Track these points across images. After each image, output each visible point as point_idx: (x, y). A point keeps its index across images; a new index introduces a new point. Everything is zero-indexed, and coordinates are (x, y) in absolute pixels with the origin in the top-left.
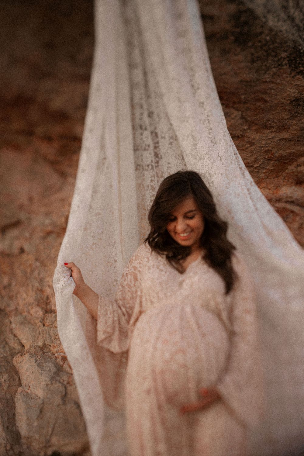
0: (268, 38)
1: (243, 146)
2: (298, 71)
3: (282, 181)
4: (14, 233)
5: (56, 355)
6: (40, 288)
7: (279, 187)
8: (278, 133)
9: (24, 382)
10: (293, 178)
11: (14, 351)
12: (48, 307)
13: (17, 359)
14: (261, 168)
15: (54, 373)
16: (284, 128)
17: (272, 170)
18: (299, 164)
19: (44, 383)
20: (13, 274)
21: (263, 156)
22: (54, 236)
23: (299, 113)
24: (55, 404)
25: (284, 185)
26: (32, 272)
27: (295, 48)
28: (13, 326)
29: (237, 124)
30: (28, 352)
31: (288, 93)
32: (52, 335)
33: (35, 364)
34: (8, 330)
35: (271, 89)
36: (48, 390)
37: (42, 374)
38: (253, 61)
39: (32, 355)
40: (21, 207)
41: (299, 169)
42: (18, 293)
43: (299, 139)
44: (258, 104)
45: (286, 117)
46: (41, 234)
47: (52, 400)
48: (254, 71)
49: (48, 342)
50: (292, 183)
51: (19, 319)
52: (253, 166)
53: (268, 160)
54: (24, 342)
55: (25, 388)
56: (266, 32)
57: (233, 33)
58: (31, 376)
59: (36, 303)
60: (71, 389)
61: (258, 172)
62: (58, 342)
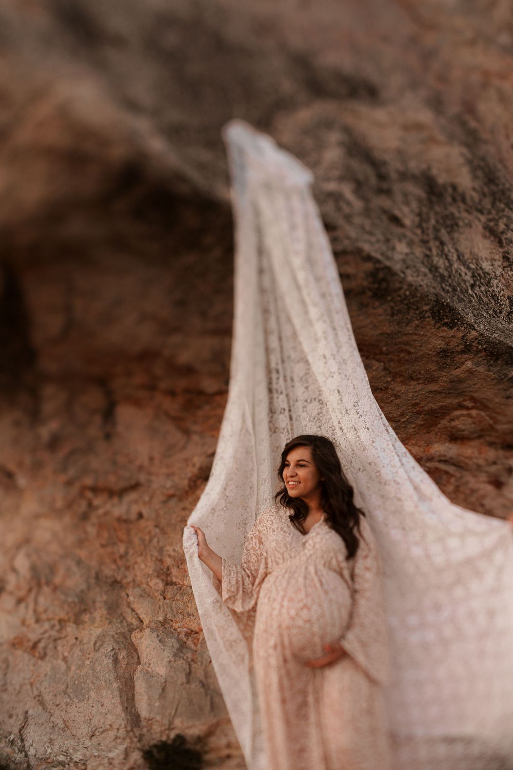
0: (408, 293)
1: (387, 398)
2: (443, 323)
3: (433, 438)
4: (132, 496)
5: (179, 630)
6: (159, 558)
7: (431, 444)
8: (426, 385)
9: (144, 659)
10: (447, 434)
11: (132, 626)
12: (169, 579)
14: (409, 423)
15: (178, 649)
16: (432, 380)
17: (422, 425)
18: (452, 418)
19: (166, 660)
20: (130, 542)
21: (411, 409)
22: (175, 500)
23: (447, 365)
24: (179, 682)
25: (437, 442)
26: (150, 541)
27: (437, 301)
29: (379, 376)
30: (148, 627)
31: (433, 344)
32: (174, 609)
33: (156, 641)
34: (125, 602)
35: (415, 341)
36: (171, 667)
37: (164, 650)
38: (393, 315)
39: (153, 630)
40: (141, 468)
41: (453, 424)
43: (450, 391)
44: (402, 355)
45: (434, 369)
46: (162, 498)
47: (175, 679)
48: (395, 323)
49: (169, 616)
50: (446, 439)
51: (137, 591)
53: (417, 413)
54: (142, 616)
55: (145, 666)
56: (405, 287)
57: (370, 289)
58: (152, 653)
59: (156, 574)
60: (195, 667)
61: (405, 427)
62: (181, 616)
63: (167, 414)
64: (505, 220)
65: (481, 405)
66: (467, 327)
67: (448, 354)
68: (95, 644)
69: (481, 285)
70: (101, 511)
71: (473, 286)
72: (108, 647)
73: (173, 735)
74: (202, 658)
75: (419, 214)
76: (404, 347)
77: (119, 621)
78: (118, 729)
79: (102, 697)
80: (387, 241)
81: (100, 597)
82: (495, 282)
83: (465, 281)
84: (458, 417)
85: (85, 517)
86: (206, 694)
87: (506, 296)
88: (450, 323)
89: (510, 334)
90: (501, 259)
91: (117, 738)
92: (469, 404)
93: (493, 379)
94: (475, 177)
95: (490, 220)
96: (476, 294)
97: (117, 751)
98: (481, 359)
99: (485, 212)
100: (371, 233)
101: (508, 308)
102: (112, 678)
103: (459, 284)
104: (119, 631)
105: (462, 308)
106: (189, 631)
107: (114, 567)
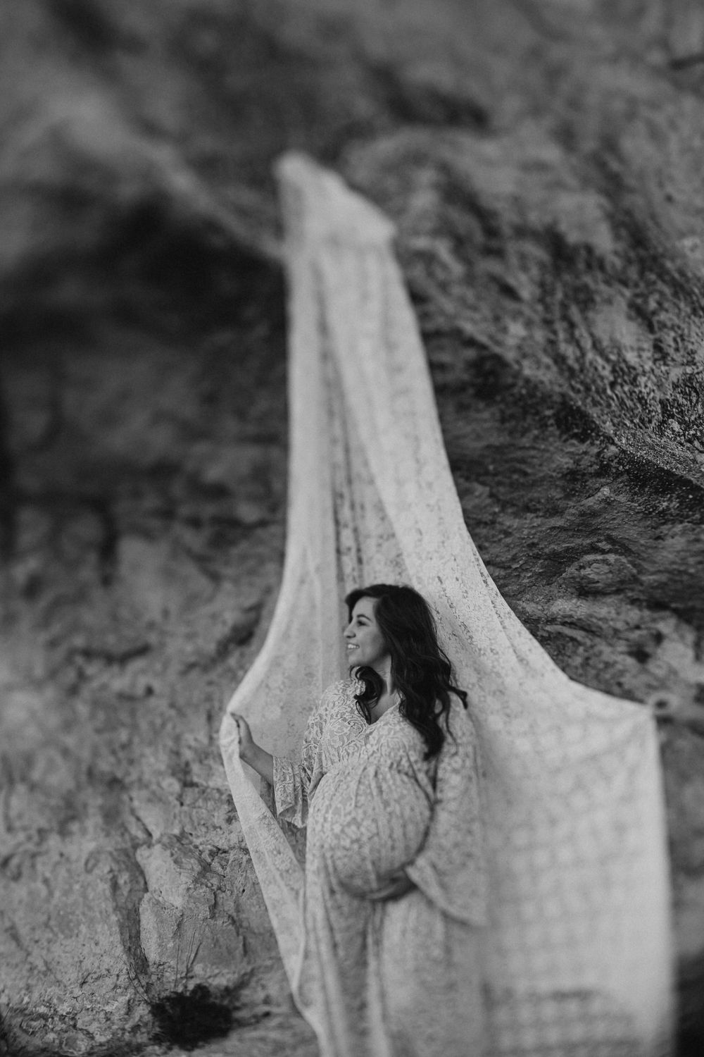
0: (524, 391)
1: (493, 536)
2: (571, 433)
3: (556, 591)
4: (138, 664)
5: (201, 848)
6: (175, 749)
7: (552, 599)
8: (547, 518)
9: (153, 885)
10: (574, 587)
11: (137, 841)
12: (188, 778)
13: (143, 852)
15: (199, 873)
16: (555, 511)
17: (540, 574)
18: (582, 564)
19: (184, 886)
20: (134, 727)
21: (525, 551)
22: (197, 670)
23: (577, 491)
24: (201, 916)
25: (560, 597)
26: (163, 725)
27: (564, 404)
28: (136, 803)
29: (483, 505)
30: (159, 841)
31: (558, 463)
32: (195, 818)
33: (170, 860)
34: (127, 809)
35: (533, 457)
36: (190, 897)
37: (180, 874)
38: (503, 421)
39: (165, 847)
40: (151, 626)
41: (583, 572)
42: (142, 755)
43: (580, 528)
44: (515, 476)
45: (558, 496)
46: (179, 668)
47: (195, 912)
48: (506, 433)
49: (188, 829)
50: (572, 594)
51: (145, 793)
52: (510, 567)
53: (534, 557)
54: (151, 828)
55: (154, 895)
56: (521, 383)
57: (473, 385)
58: (164, 877)
59: (170, 771)
60: (223, 898)
61: (518, 576)
62: (204, 829)
63: (189, 552)
64: (657, 296)
65: (622, 547)
66: (604, 441)
67: (578, 477)
68: (86, 864)
69: (624, 383)
70: (95, 684)
71: (613, 385)
72: (104, 868)
73: (191, 986)
74: (232, 886)
75: (542, 285)
76: (518, 466)
77: (119, 833)
78: (118, 976)
79: (96, 933)
80: (497, 319)
81: (94, 800)
82: (642, 380)
83: (602, 378)
84: (590, 564)
85: (73, 691)
86: (238, 934)
87: (658, 399)
88: (582, 434)
89: (661, 451)
90: (652, 350)
91: (116, 987)
92: (604, 545)
93: (638, 513)
94: (617, 237)
95: (637, 295)
96: (617, 395)
97: (116, 1004)
98: (622, 485)
99: (631, 284)
100: (475, 308)
101: (660, 416)
102: (110, 910)
103: (594, 381)
104: (119, 847)
105: (597, 414)
106: (215, 849)
107: (112, 759)
